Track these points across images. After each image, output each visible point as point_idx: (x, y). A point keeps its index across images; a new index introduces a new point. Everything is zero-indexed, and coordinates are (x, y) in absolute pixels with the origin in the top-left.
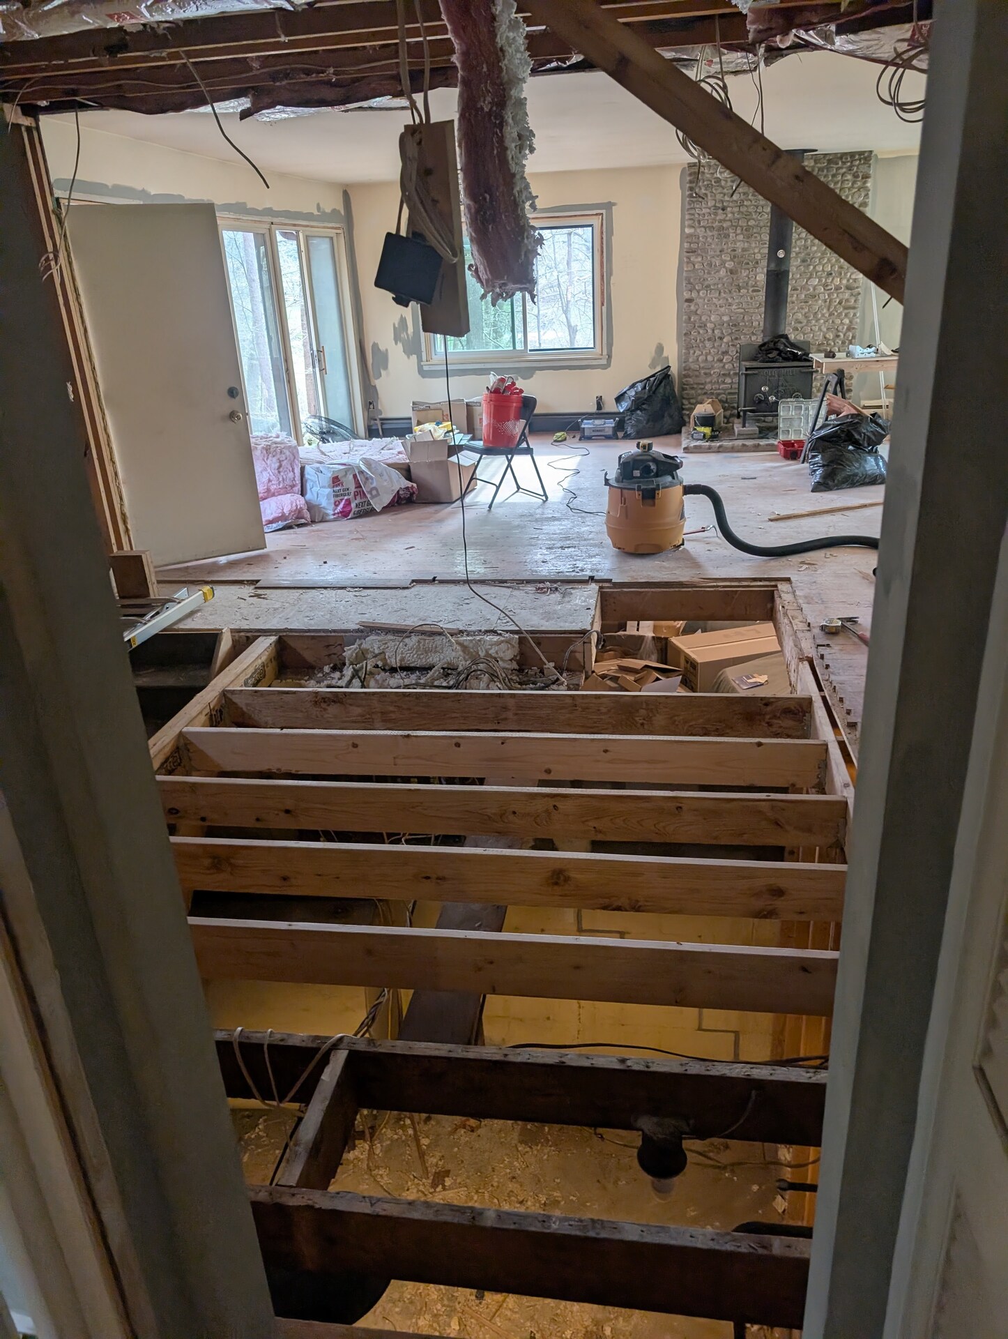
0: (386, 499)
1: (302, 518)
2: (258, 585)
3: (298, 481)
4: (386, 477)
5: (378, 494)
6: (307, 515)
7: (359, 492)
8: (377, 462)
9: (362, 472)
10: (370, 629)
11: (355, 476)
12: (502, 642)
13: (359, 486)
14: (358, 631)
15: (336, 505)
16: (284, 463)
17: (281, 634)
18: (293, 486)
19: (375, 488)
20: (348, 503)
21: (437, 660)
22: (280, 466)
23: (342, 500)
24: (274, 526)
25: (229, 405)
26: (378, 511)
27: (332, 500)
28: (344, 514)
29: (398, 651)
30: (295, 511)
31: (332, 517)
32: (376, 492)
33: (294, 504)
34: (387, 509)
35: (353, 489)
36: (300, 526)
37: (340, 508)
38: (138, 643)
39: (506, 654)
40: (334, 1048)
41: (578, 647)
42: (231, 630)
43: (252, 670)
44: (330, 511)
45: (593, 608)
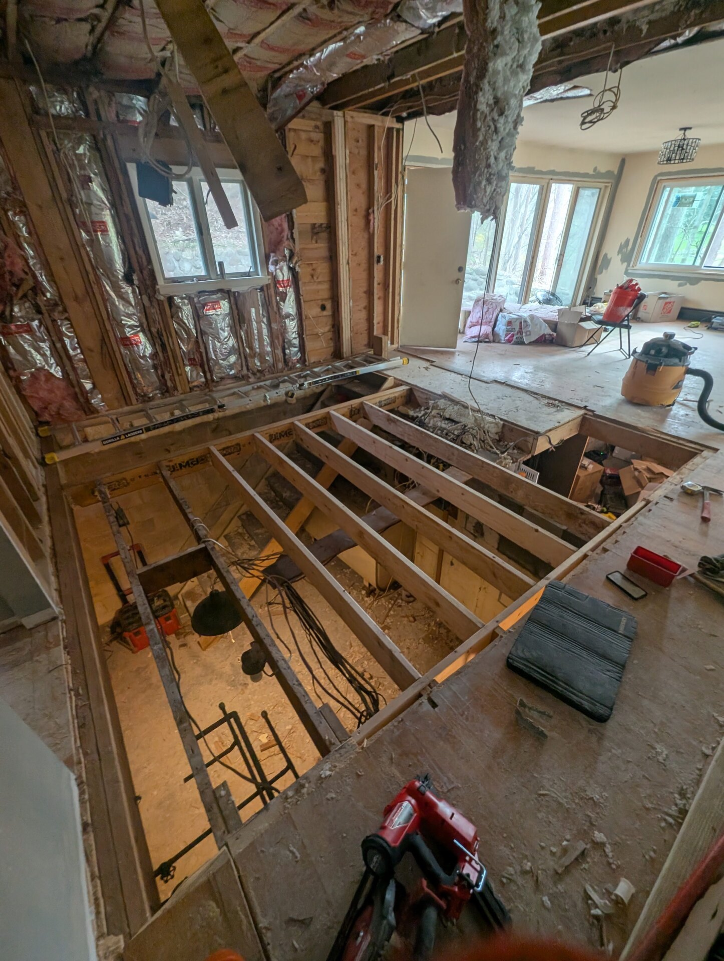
0: (534, 338)
1: (488, 339)
2: (434, 364)
3: (493, 320)
4: (538, 326)
5: (530, 335)
6: (491, 338)
7: (520, 332)
8: (538, 318)
9: (525, 321)
10: (444, 396)
11: (521, 323)
12: (493, 423)
13: (521, 328)
14: (440, 395)
15: (506, 336)
16: (490, 309)
17: (412, 387)
18: (490, 322)
19: (529, 331)
20: (513, 335)
21: (464, 420)
22: (488, 310)
23: (510, 334)
24: (473, 340)
25: (457, 275)
26: (526, 343)
27: (505, 333)
28: (509, 341)
29: (451, 411)
30: (485, 334)
31: (503, 341)
32: (529, 334)
33: (486, 331)
34: (530, 344)
35: (517, 329)
36: (486, 342)
37: (507, 338)
38: (360, 373)
39: (493, 430)
40: (204, 542)
41: (530, 439)
42: (395, 378)
43: (386, 397)
44: (503, 338)
45: (562, 423)
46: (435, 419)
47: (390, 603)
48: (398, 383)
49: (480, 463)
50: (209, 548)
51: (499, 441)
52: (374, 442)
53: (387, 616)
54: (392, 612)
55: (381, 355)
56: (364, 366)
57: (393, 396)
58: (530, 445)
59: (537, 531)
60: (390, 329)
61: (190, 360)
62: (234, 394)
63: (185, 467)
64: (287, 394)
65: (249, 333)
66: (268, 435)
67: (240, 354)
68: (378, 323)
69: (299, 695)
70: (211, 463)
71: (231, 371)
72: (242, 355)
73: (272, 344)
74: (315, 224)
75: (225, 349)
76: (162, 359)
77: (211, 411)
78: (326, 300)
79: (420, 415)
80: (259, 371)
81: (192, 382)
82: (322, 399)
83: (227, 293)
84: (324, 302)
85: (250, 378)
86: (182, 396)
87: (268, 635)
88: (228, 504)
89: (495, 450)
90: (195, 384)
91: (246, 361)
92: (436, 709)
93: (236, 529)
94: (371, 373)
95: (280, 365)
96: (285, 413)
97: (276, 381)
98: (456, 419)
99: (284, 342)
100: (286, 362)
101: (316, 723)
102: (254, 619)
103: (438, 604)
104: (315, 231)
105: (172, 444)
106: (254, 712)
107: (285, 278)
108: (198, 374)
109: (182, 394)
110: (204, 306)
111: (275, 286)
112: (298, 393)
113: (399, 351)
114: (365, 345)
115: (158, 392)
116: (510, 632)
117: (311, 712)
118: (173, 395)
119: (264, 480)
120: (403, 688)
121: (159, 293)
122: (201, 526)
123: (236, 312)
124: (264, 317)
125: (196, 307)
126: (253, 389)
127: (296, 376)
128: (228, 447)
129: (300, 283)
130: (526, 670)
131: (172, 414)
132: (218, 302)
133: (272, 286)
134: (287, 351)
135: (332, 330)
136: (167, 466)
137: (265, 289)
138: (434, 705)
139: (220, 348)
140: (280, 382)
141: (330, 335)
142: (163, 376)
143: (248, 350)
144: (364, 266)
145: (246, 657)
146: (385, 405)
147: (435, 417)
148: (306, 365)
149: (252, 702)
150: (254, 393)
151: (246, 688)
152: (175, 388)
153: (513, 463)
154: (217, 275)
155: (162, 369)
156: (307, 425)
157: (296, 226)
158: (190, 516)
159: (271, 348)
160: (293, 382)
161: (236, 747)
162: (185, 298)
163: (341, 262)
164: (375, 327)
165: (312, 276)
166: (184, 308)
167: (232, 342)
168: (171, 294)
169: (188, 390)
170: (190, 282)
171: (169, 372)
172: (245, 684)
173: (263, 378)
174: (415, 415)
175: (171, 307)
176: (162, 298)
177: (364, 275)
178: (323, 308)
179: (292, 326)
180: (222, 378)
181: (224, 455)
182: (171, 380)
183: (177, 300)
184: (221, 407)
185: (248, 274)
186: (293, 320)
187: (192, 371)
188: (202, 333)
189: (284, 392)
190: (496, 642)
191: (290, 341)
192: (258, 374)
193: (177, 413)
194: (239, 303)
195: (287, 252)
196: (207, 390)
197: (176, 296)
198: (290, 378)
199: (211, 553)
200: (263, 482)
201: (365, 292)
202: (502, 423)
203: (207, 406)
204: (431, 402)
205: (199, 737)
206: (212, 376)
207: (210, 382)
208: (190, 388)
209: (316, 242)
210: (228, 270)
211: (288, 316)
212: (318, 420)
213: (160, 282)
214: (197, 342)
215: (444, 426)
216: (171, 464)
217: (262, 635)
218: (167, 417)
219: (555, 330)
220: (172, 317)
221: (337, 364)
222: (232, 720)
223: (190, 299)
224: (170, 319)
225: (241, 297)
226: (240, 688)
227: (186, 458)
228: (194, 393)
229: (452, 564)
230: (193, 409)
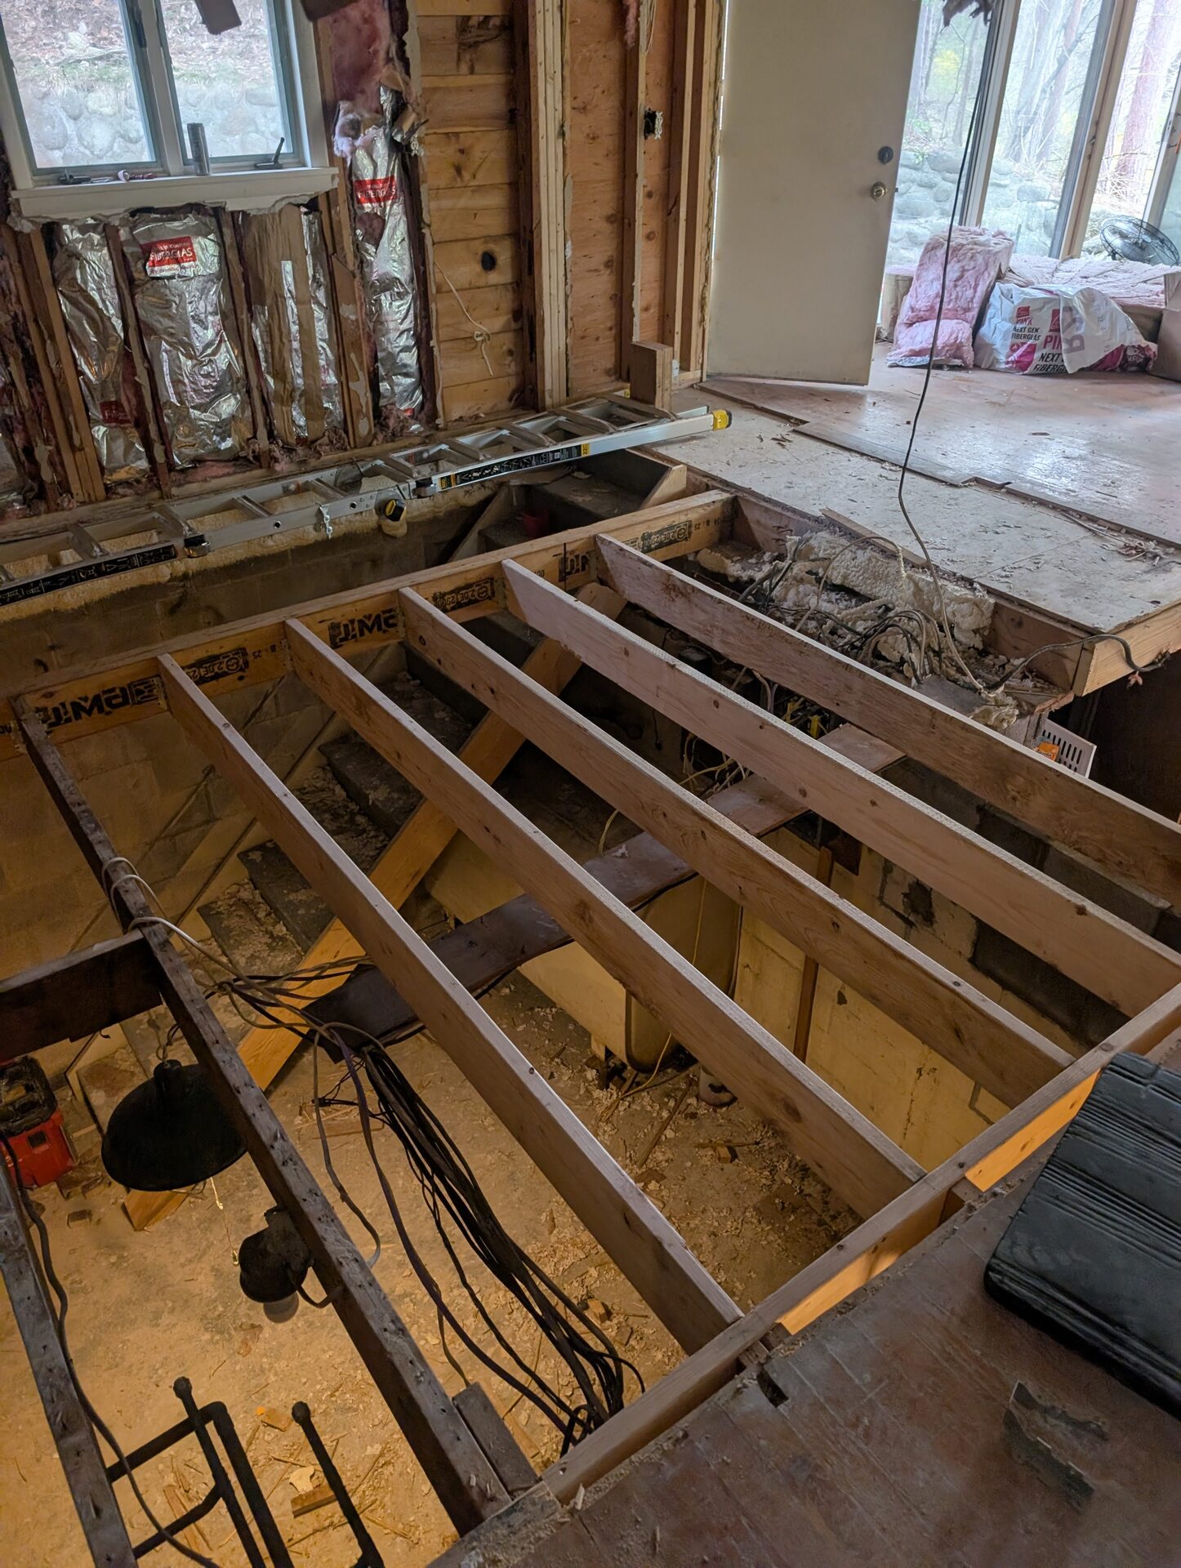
0: (1092, 357)
1: (960, 357)
2: (802, 428)
3: (976, 305)
4: (1106, 323)
5: (1081, 347)
6: (969, 356)
7: (1054, 339)
8: (1106, 299)
9: (1070, 309)
10: (830, 523)
11: (1056, 313)
12: (967, 600)
13: (1056, 329)
14: (817, 520)
15: (1013, 351)
16: (967, 274)
17: (739, 494)
18: (967, 310)
19: (1080, 338)
20: (1032, 349)
21: (884, 593)
22: (961, 277)
23: (1023, 344)
24: (918, 360)
25: (875, 171)
26: (1070, 371)
27: (1009, 342)
28: (1021, 366)
29: (847, 566)
30: (952, 345)
31: (1003, 366)
32: (1078, 345)
33: (954, 336)
34: (1084, 373)
35: (1045, 331)
36: (953, 368)
37: (1015, 356)
38: (592, 452)
39: (967, 621)
40: (140, 926)
41: (1072, 651)
42: (690, 469)
43: (663, 524)
44: (1002, 356)
45: (1165, 603)
46: (801, 588)
47: (663, 1105)
48: (700, 483)
49: (927, 715)
50: (154, 942)
51: (983, 653)
52: (627, 653)
53: (657, 1142)
54: (669, 1133)
55: (653, 403)
56: (603, 431)
57: (683, 518)
58: (1070, 666)
59: (1081, 911)
60: (678, 327)
61: (106, 406)
62: (231, 506)
63: (89, 712)
64: (381, 508)
65: (276, 332)
66: (325, 626)
67: (249, 392)
68: (646, 309)
69: (397, 1360)
70: (162, 702)
71: (223, 440)
72: (256, 394)
73: (341, 365)
74: (469, 18)
75: (207, 376)
76: (26, 401)
77: (165, 554)
78: (495, 239)
79: (758, 576)
80: (301, 441)
81: (113, 471)
82: (479, 526)
83: (214, 217)
84: (492, 247)
85: (276, 460)
86: (83, 512)
87: (315, 1192)
88: (211, 820)
89: (970, 678)
90: (121, 475)
91: (267, 413)
92: (781, 1407)
93: (235, 888)
94: (621, 453)
95: (364, 426)
96: (375, 562)
97: (350, 472)
98: (863, 589)
99: (375, 359)
100: (379, 415)
101: (445, 1440)
102: (277, 1145)
103: (794, 1114)
104: (470, 38)
105: (52, 648)
106: (275, 1404)
107: (381, 176)
108: (129, 446)
109: (83, 503)
110: (147, 250)
111: (352, 196)
112: (414, 508)
113: (702, 389)
114: (608, 372)
115: (13, 496)
116: (995, 1194)
117: (430, 1407)
118: (59, 508)
119: (314, 750)
120: (691, 1346)
121: (20, 213)
122: (132, 882)
123: (237, 270)
124: (319, 286)
125: (124, 255)
126: (287, 491)
127: (408, 458)
128: (213, 659)
129: (423, 189)
130: (1039, 1303)
131: (56, 562)
132: (188, 239)
133: (342, 197)
134: (384, 386)
135: (513, 325)
136: (38, 710)
137: (323, 206)
138: (776, 1395)
139: (192, 374)
140: (362, 475)
141: (507, 341)
142: (29, 451)
143: (271, 381)
144: (608, 140)
145: (252, 1252)
146: (661, 545)
147: (801, 581)
148: (437, 428)
149: (272, 1378)
150: (289, 503)
151: (256, 1338)
152: (64, 487)
153: (1020, 716)
154: (186, 162)
155: (25, 430)
156: (438, 600)
157: (412, 22)
158: (103, 853)
159: (338, 376)
160: (398, 474)
161: (221, 1502)
162: (94, 228)
163: (542, 132)
164: (636, 320)
165: (459, 170)
166: (90, 256)
167: (225, 357)
168: (55, 217)
169: (101, 493)
170: (107, 182)
171: (46, 441)
172: (253, 1326)
173: (313, 462)
174: (745, 576)
175: (51, 252)
176: (26, 227)
177: (605, 171)
178: (489, 262)
179: (397, 312)
180: (198, 461)
181: (200, 682)
182: (52, 463)
183: (71, 234)
184: (194, 542)
185: (274, 161)
186: (400, 296)
187: (111, 440)
188: (142, 329)
189: (372, 503)
190: (957, 1220)
191: (392, 357)
192: (301, 451)
193: (70, 558)
194: (248, 242)
195: (386, 99)
196: (156, 494)
197: (66, 221)
198: (388, 461)
199: (160, 956)
200: (312, 758)
201: (610, 219)
202: (992, 601)
203: (154, 540)
204: (792, 540)
205: (115, 1473)
206: (168, 454)
207: (162, 470)
208: (107, 489)
209: (472, 71)
210: (217, 147)
211: (388, 284)
212: (468, 586)
213: (23, 180)
214: (127, 356)
215: (825, 607)
216: (51, 704)
217: (299, 1190)
218: (39, 569)
219: (1153, 334)
220: (55, 282)
221: (526, 426)
222: (210, 1427)
223: (108, 232)
224: (49, 291)
225: (254, 230)
226: (238, 1337)
227: (91, 689)
228: (117, 501)
229: (842, 1000)
230: (115, 549)
